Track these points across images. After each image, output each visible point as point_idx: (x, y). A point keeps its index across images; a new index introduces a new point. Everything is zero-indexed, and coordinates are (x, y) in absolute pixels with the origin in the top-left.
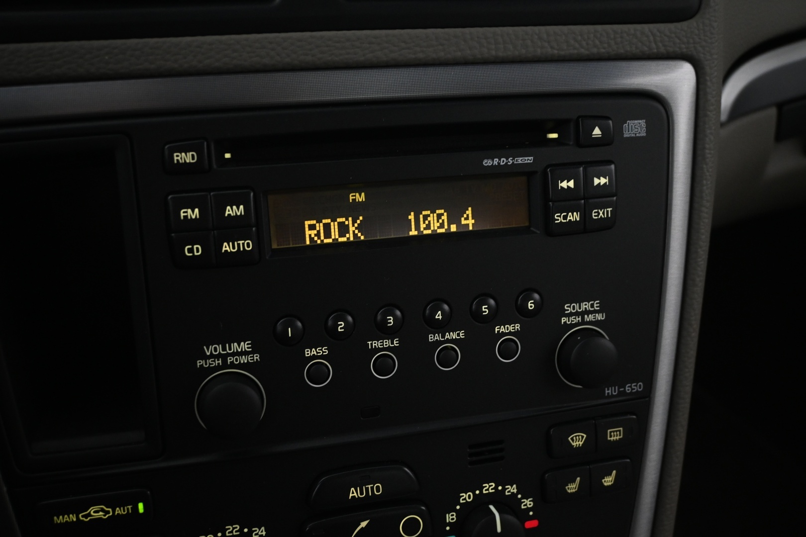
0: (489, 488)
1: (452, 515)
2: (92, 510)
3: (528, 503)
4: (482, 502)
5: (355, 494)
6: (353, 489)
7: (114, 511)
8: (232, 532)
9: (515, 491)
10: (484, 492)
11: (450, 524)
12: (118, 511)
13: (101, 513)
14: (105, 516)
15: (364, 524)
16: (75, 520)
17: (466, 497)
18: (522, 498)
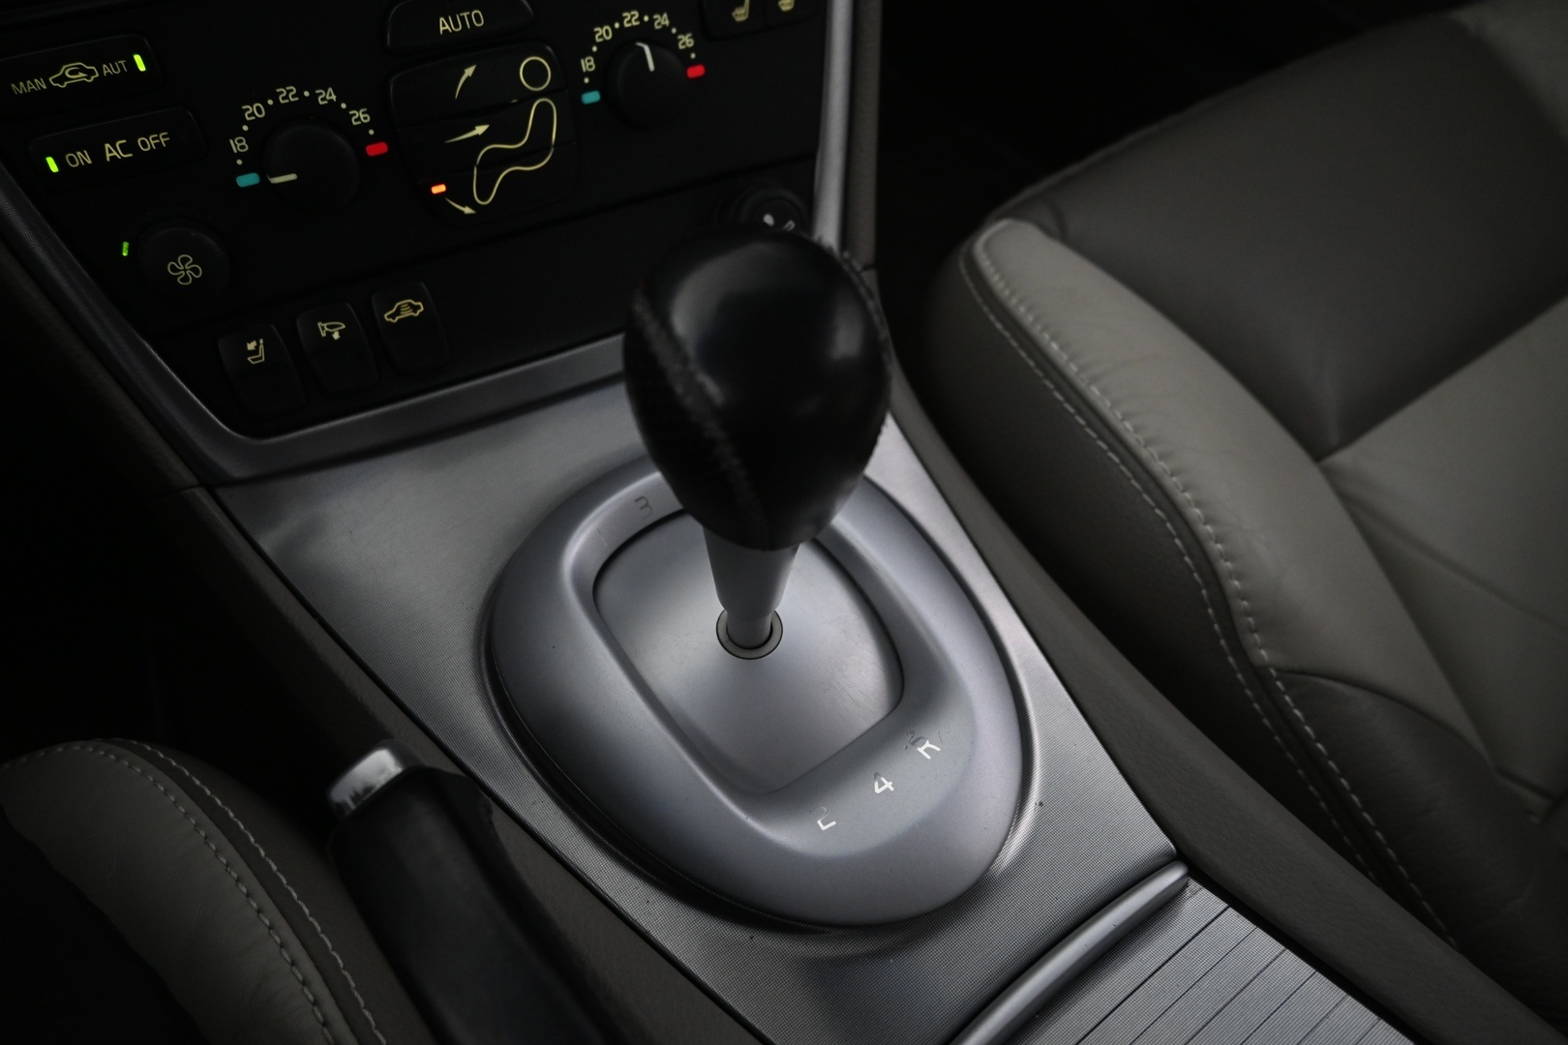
0: (631, 19)
1: (589, 61)
2: (66, 70)
3: (687, 41)
4: (625, 40)
5: (447, 27)
6: (442, 19)
7: (100, 71)
8: (287, 97)
9: (667, 23)
10: (627, 25)
11: (588, 74)
12: (106, 70)
13: (81, 75)
14: (88, 78)
15: (469, 72)
16: (45, 87)
17: (603, 33)
18: (678, 33)
